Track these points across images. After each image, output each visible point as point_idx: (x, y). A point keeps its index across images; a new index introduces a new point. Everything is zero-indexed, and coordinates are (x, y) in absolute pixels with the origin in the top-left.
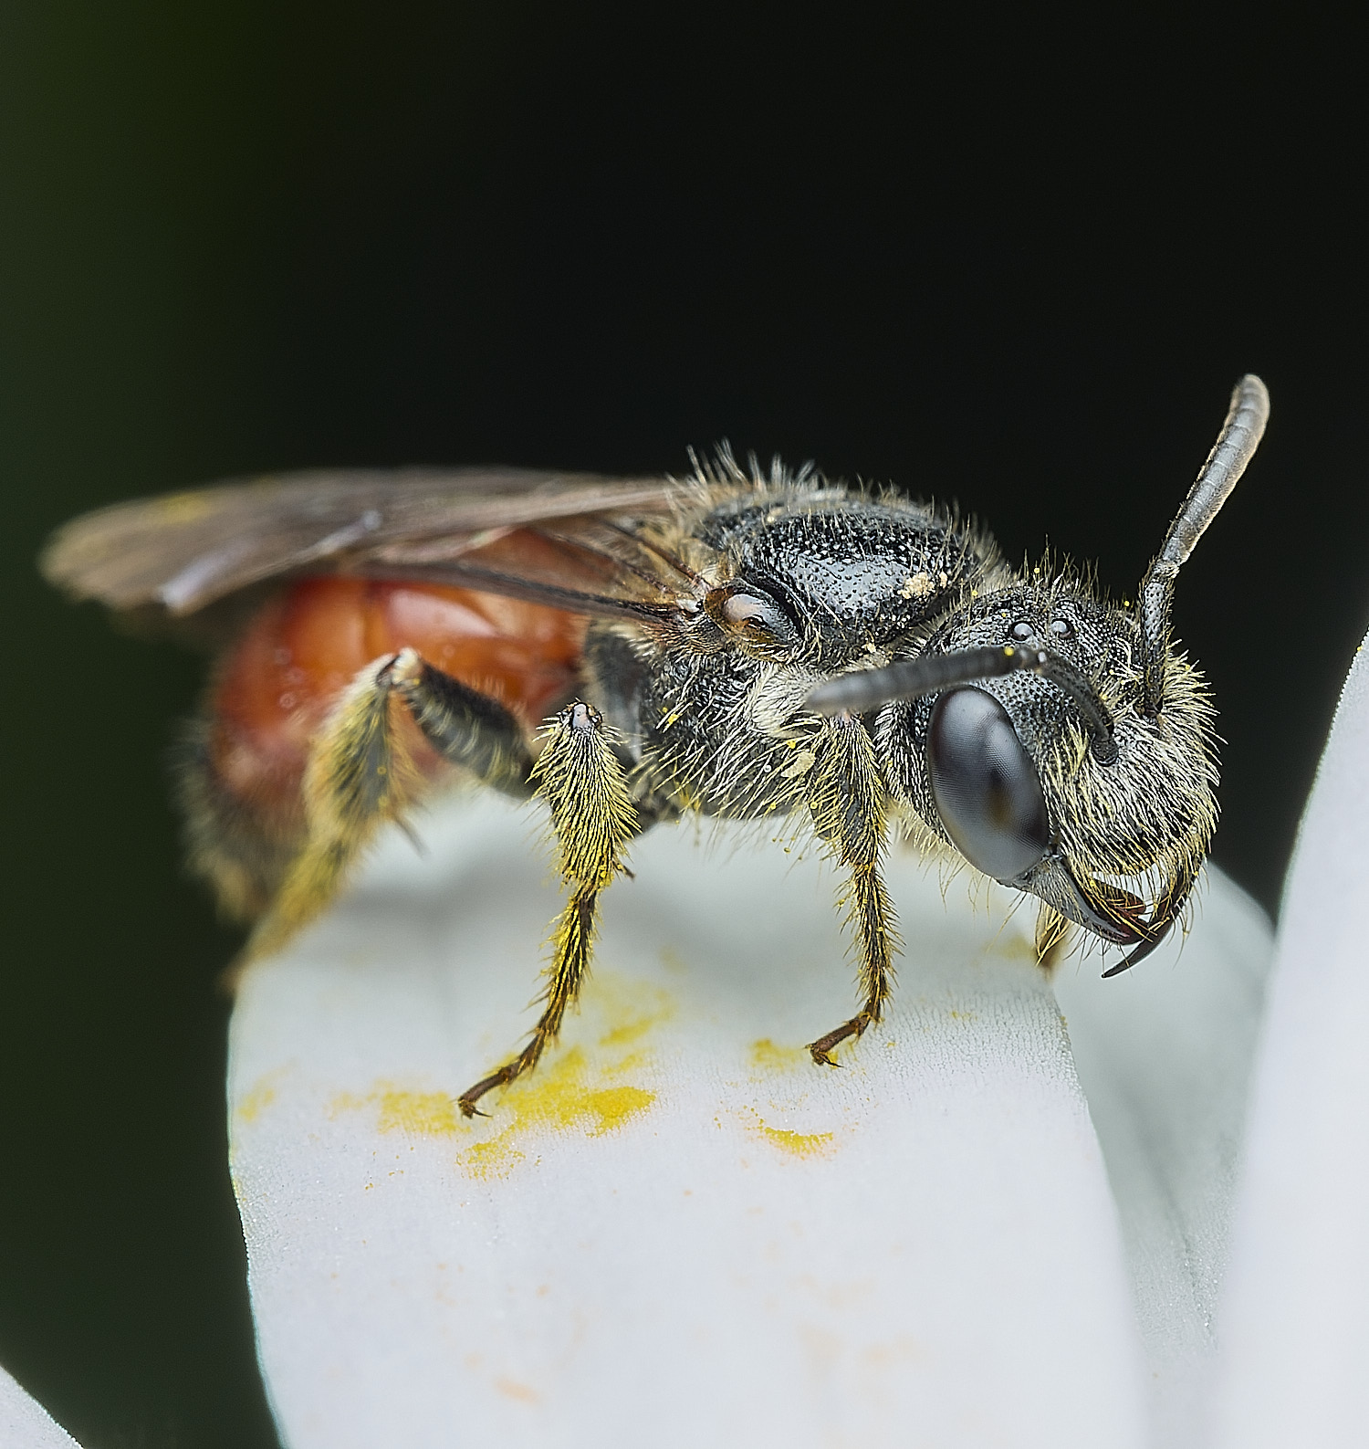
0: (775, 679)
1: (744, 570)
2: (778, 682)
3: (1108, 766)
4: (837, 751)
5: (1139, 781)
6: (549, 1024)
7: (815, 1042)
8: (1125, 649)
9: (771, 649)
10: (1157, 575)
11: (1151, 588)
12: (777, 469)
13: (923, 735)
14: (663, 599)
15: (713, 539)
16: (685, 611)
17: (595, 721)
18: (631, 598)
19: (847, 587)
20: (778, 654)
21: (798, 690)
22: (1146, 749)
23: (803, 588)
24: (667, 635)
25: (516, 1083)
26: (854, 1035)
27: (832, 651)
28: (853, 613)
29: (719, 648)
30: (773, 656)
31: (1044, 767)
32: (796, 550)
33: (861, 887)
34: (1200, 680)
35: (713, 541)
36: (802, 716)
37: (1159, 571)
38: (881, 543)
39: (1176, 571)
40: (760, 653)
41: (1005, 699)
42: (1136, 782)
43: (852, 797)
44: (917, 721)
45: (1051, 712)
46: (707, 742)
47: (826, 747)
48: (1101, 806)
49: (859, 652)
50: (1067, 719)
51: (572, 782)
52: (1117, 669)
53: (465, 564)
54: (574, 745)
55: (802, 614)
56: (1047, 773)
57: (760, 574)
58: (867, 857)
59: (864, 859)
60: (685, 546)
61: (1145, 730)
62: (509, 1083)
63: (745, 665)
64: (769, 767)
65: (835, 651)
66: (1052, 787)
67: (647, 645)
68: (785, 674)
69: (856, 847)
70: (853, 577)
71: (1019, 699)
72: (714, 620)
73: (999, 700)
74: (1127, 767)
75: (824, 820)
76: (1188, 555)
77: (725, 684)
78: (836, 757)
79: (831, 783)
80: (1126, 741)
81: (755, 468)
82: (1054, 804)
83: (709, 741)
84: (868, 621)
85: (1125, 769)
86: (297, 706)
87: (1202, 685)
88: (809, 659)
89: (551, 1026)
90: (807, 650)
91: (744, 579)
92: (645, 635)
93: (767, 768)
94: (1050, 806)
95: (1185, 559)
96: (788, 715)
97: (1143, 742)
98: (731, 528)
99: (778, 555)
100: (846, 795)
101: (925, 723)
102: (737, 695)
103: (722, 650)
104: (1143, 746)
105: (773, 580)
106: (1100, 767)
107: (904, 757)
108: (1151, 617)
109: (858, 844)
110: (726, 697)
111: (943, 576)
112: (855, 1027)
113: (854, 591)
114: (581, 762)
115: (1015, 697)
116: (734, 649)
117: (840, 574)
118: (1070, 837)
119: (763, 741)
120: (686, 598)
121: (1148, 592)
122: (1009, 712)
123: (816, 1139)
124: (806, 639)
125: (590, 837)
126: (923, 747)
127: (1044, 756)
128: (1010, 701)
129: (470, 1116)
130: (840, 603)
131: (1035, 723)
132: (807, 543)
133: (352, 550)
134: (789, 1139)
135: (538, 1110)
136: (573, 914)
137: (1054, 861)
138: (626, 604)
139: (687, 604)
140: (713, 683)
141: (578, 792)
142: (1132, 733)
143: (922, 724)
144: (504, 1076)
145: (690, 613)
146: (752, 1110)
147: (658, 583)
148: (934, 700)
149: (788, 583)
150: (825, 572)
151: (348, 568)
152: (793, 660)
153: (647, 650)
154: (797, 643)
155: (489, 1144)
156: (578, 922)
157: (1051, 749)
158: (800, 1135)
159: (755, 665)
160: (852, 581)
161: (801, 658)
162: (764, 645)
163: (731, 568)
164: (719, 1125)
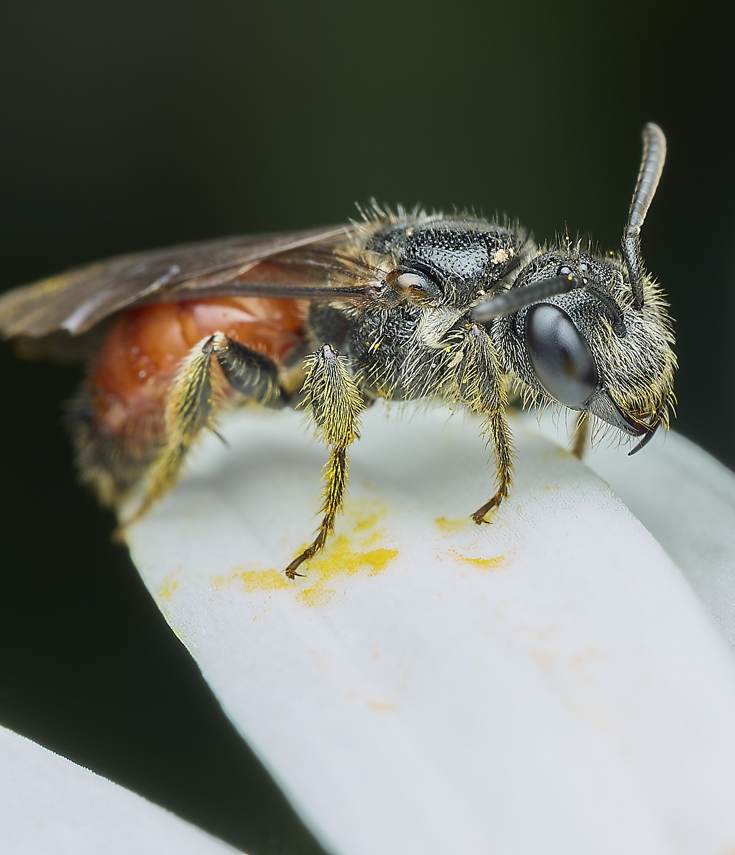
0: (431, 317)
1: (402, 261)
2: (434, 318)
3: (622, 338)
4: (475, 349)
5: (640, 344)
6: (328, 523)
7: (475, 513)
8: (619, 275)
9: (427, 300)
10: (630, 234)
11: (629, 240)
12: (400, 209)
13: (522, 333)
14: (359, 284)
15: (379, 248)
16: (375, 287)
17: (336, 353)
18: (340, 286)
19: (464, 262)
20: (432, 302)
21: (446, 320)
22: (641, 326)
23: (439, 265)
24: (365, 302)
25: (314, 557)
26: (495, 507)
27: (461, 297)
28: (470, 275)
29: (397, 305)
30: (429, 304)
31: (592, 341)
32: (431, 246)
33: (495, 423)
34: (657, 289)
35: (380, 250)
36: (451, 334)
37: (631, 231)
38: (476, 237)
39: (639, 230)
40: (422, 303)
41: (565, 307)
42: (639, 345)
43: (486, 373)
44: (517, 326)
45: (590, 312)
46: (395, 357)
47: (468, 348)
48: (623, 360)
49: (476, 296)
50: (599, 315)
51: (328, 388)
52: (617, 286)
53: (237, 284)
54: (327, 367)
55: (442, 279)
56: (594, 344)
57: (413, 262)
58: (496, 406)
59: (495, 407)
60: (364, 255)
61: (638, 316)
62: (311, 557)
63: (415, 311)
64: (435, 364)
65: (463, 297)
66: (598, 351)
67: (353, 310)
68: (437, 313)
69: (490, 401)
70: (466, 256)
71: (573, 307)
72: (393, 289)
73: (562, 308)
74: (632, 337)
75: (471, 389)
76: (643, 221)
77: (403, 324)
78: (475, 352)
79: (474, 368)
80: (629, 324)
81: (388, 210)
82: (600, 360)
83: (396, 357)
84: (479, 278)
85: (631, 338)
86: (148, 376)
87: (658, 291)
88: (448, 303)
89: (330, 524)
90: (447, 299)
91: (404, 265)
92: (351, 305)
93: (433, 365)
94: (598, 362)
95: (642, 223)
96: (443, 334)
97: (639, 323)
98: (389, 241)
99: (421, 250)
100: (483, 373)
101: (523, 327)
102: (411, 329)
103: (399, 305)
104: (639, 325)
105: (421, 264)
106: (619, 339)
107: (512, 347)
108: (631, 256)
109: (491, 399)
110: (404, 330)
111: (511, 250)
112: (495, 502)
113: (469, 263)
114: (332, 376)
115: (570, 306)
116: (407, 304)
117: (459, 255)
118: (609, 378)
119: (429, 351)
120: (373, 280)
121: (627, 243)
122: (568, 314)
123: (495, 560)
124: (446, 293)
125: (341, 416)
126: (523, 339)
127: (591, 335)
128: (568, 308)
129: (293, 578)
130: (462, 270)
131: (583, 318)
132: (435, 242)
133: (168, 287)
134: (480, 562)
135: (334, 568)
136: (336, 461)
137: (602, 392)
138: (338, 290)
139: (374, 284)
140: (396, 324)
141: (332, 393)
142: (632, 319)
143: (521, 327)
144: (307, 554)
145: (378, 288)
146: (454, 551)
147: (355, 275)
148: (525, 314)
149: (430, 264)
150: (450, 255)
151: (166, 298)
152: (440, 305)
153: (353, 312)
154: (440, 295)
155: (311, 589)
156: (339, 464)
157: (594, 331)
158: (485, 559)
159: (420, 311)
160: (466, 258)
161: (444, 303)
162: (423, 299)
163: (395, 262)
164: (440, 560)
